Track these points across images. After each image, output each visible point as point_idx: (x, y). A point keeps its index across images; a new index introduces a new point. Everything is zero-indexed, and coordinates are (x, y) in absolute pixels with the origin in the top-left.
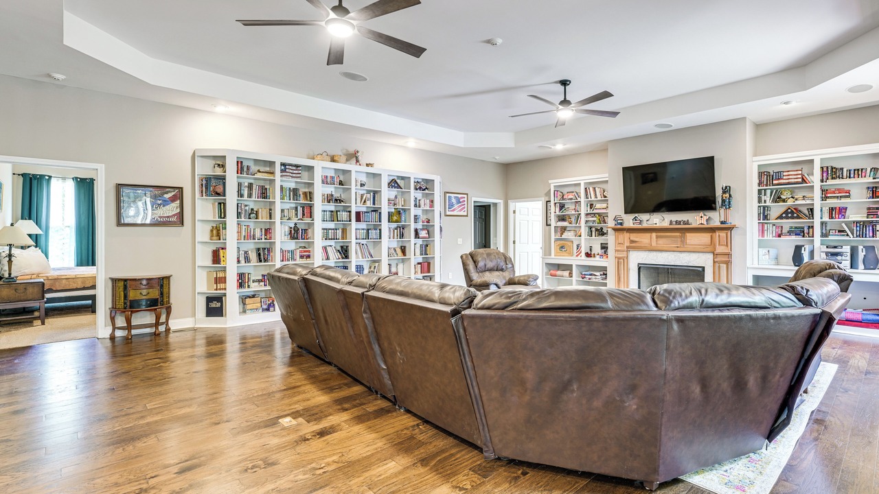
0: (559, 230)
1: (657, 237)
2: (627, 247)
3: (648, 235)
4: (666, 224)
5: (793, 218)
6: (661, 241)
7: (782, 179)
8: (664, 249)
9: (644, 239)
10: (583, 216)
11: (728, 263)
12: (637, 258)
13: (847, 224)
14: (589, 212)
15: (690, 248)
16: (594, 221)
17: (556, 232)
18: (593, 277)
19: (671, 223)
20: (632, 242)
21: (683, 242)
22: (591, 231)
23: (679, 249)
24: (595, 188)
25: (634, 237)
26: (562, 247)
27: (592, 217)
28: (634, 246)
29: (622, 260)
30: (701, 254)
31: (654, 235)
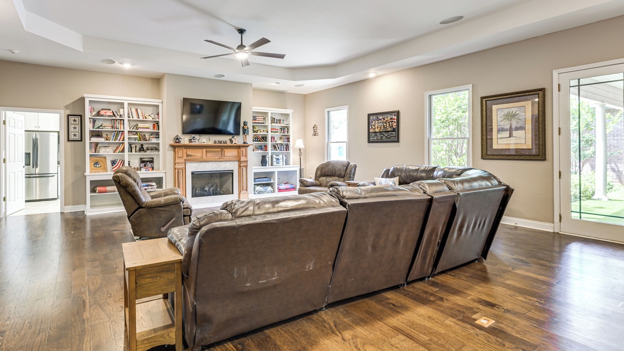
0: (93, 146)
1: (206, 152)
2: (185, 160)
3: (200, 150)
4: (211, 143)
5: (257, 141)
6: (209, 155)
7: (256, 120)
8: (211, 160)
9: (198, 153)
10: (126, 133)
11: (246, 167)
12: (192, 167)
13: (277, 144)
14: (131, 130)
15: (226, 158)
16: (135, 139)
17: (91, 148)
18: (150, 187)
19: (215, 142)
20: (188, 155)
21: (222, 155)
22: (131, 148)
23: (220, 160)
24: (137, 110)
25: (190, 152)
26: (96, 163)
27: (134, 135)
28: (190, 159)
29: (181, 171)
30: (231, 162)
31: (204, 150)
